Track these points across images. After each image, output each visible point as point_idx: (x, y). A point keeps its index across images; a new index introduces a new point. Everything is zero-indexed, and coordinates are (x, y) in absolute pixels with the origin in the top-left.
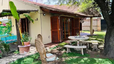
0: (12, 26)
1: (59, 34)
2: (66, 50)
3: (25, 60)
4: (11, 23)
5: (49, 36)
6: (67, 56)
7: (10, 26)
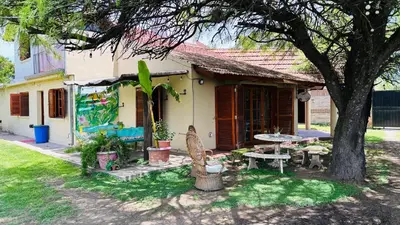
0: (120, 104)
1: (236, 129)
2: (247, 163)
3: (162, 175)
4: (118, 99)
5: (210, 133)
6: (247, 174)
7: (115, 104)
